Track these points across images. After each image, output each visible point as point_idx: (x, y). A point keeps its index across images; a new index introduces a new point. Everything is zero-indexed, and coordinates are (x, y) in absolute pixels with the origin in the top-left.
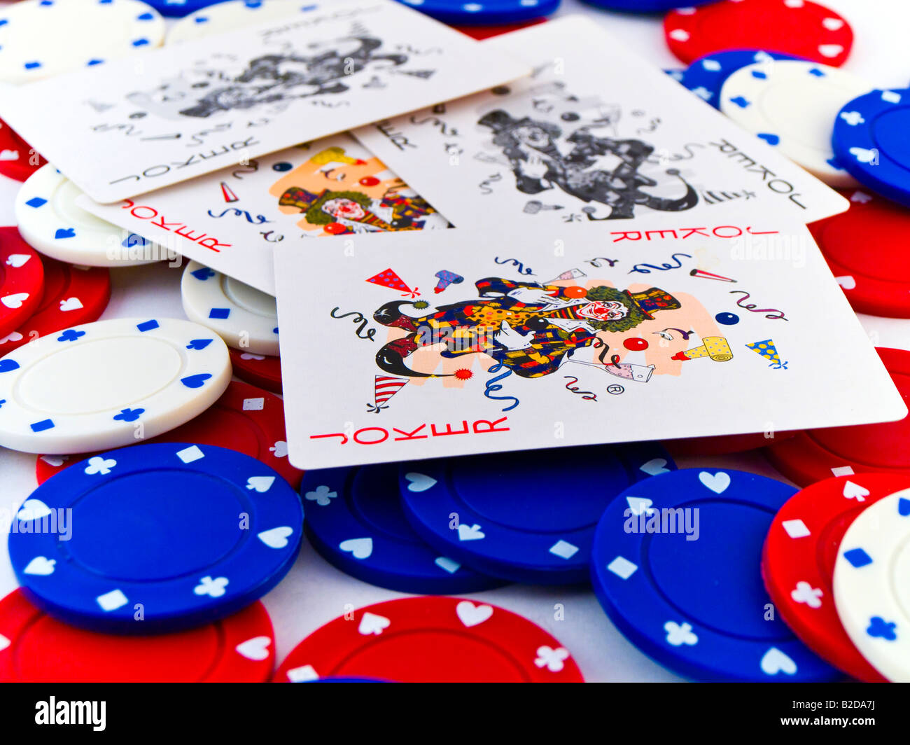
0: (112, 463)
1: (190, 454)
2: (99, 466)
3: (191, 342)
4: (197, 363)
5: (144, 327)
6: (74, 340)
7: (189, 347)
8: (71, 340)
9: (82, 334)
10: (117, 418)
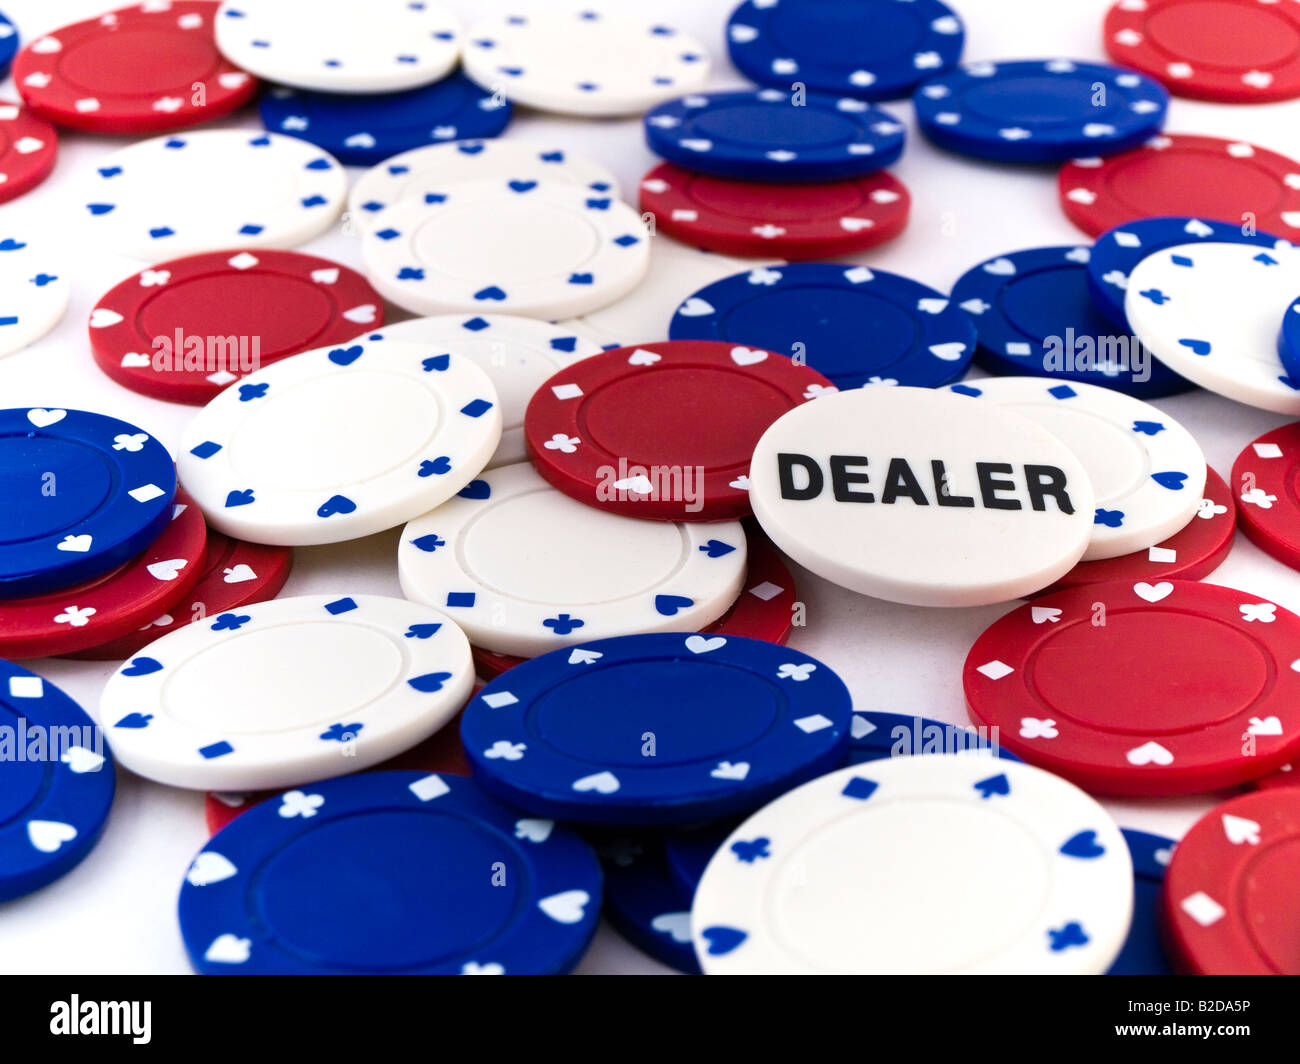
0: (317, 800)
1: (429, 788)
2: (299, 805)
3: (411, 628)
4: (425, 657)
5: (337, 608)
6: (235, 628)
7: (409, 635)
8: (231, 629)
9: (246, 619)
10: (325, 736)
